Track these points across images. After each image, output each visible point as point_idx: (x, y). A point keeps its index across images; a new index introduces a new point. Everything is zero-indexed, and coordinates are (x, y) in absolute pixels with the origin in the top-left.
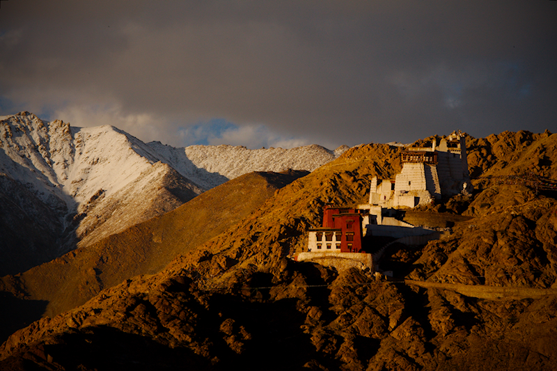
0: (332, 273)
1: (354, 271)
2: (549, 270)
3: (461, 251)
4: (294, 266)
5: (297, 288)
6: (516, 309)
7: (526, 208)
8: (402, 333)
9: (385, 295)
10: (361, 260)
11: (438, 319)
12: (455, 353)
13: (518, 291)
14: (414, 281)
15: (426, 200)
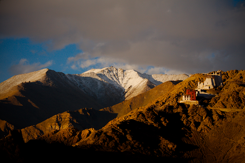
0: (189, 106)
1: (194, 105)
2: (243, 104)
3: (221, 100)
4: (179, 104)
5: (180, 110)
6: (234, 114)
7: (237, 89)
8: (206, 121)
9: (202, 111)
10: (196, 102)
11: (215, 117)
12: (219, 125)
13: (235, 110)
14: (209, 107)
15: (212, 87)
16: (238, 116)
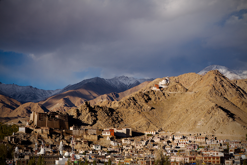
3: (169, 88)
9: (161, 93)
16: (176, 95)
